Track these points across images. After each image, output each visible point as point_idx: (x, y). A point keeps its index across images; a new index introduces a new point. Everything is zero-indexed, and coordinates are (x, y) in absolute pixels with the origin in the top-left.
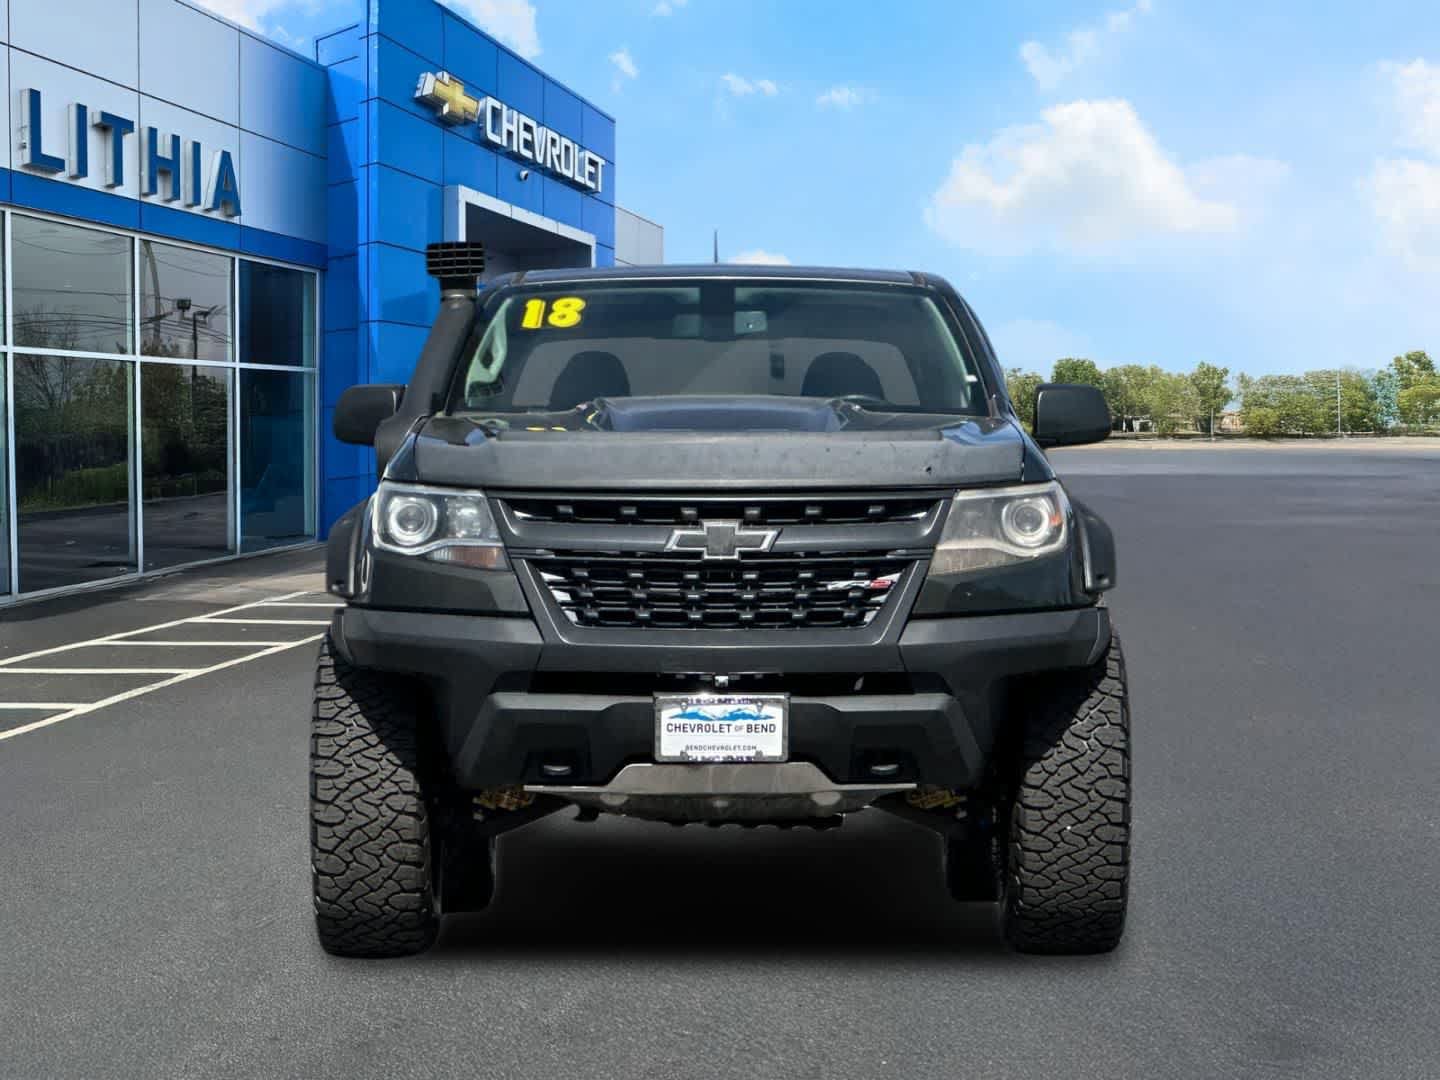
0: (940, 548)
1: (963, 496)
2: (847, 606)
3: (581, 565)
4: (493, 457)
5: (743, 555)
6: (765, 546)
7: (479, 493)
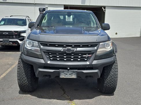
0: (98, 51)
1: (101, 43)
2: (85, 59)
3: (50, 53)
4: (39, 37)
5: (72, 52)
6: (75, 51)
7: (37, 42)
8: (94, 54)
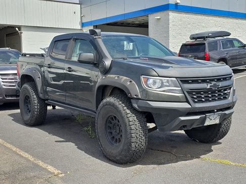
3: (194, 93)
7: (175, 79)
8: (232, 88)
